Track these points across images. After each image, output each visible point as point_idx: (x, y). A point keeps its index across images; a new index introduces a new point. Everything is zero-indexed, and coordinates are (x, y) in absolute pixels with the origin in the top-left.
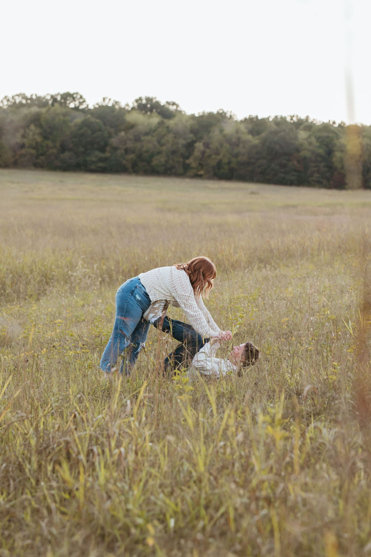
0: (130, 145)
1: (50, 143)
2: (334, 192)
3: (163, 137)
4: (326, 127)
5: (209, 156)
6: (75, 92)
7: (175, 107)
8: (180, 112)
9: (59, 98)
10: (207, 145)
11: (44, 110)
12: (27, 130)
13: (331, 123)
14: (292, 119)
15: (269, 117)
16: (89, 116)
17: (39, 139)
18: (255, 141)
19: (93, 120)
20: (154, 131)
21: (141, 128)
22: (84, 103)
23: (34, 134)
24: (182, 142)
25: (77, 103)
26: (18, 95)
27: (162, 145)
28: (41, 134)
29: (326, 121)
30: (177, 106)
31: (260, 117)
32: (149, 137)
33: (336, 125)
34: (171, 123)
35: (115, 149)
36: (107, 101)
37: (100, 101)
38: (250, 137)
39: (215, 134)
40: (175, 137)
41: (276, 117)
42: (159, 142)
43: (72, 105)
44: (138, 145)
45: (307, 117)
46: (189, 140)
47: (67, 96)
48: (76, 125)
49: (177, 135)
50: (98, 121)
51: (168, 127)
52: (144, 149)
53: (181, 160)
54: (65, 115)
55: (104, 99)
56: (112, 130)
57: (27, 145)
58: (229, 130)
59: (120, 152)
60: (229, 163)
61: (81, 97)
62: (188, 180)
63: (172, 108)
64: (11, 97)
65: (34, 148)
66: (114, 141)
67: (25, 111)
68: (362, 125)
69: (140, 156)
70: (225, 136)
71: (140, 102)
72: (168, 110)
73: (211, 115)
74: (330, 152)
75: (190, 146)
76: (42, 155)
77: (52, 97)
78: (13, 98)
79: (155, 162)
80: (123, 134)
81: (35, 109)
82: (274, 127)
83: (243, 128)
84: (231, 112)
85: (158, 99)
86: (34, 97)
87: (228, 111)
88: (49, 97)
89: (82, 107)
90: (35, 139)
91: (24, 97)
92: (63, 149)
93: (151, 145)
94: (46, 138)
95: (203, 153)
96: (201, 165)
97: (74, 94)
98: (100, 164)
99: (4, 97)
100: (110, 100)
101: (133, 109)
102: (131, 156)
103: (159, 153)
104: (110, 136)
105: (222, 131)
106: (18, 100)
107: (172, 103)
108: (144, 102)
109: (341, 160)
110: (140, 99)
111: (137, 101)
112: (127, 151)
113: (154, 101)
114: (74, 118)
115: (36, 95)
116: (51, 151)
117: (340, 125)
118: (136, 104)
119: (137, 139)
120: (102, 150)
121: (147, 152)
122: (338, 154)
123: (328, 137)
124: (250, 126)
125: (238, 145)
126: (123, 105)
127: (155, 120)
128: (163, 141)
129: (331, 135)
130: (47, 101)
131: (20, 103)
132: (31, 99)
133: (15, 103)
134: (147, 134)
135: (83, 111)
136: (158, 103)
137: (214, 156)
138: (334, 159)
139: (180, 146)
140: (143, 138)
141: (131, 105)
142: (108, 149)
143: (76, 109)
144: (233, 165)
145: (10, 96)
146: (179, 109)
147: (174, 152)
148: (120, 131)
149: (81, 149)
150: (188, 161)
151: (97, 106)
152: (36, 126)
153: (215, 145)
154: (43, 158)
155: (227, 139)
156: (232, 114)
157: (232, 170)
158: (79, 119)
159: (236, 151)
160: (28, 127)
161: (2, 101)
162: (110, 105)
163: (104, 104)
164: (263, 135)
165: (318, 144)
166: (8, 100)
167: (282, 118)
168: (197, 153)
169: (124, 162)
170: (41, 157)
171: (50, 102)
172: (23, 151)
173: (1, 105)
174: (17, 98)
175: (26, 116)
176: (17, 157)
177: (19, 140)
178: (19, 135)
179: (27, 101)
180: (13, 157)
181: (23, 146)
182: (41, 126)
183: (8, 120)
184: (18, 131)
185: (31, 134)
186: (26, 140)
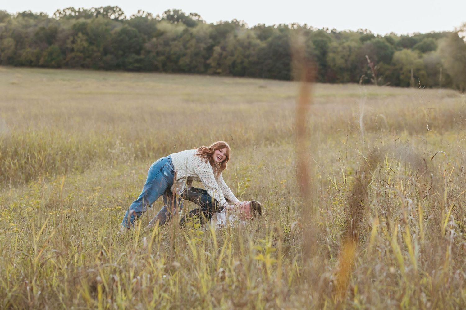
0: (160, 48)
1: (95, 48)
2: (328, 86)
3: (188, 41)
4: (321, 33)
5: (226, 58)
6: (115, 5)
7: (197, 18)
8: (202, 21)
9: (102, 11)
10: (223, 48)
11: (89, 21)
12: (76, 38)
13: (325, 29)
14: (293, 26)
15: (274, 25)
16: (127, 25)
17: (85, 44)
18: (263, 44)
19: (130, 28)
20: (181, 37)
21: (169, 35)
22: (122, 15)
23: (81, 41)
24: (203, 46)
25: (117, 15)
26: (68, 9)
27: (186, 49)
28: (87, 40)
29: (321, 28)
30: (199, 17)
31: (267, 25)
32: (176, 42)
33: (329, 31)
34: (194, 30)
35: (148, 52)
36: (141, 13)
37: (136, 13)
38: (258, 41)
39: (231, 39)
40: (198, 42)
41: (280, 25)
42: (184, 46)
43: (113, 17)
44: (167, 49)
45: (306, 25)
46: (209, 45)
47: (108, 9)
48: (116, 33)
49: (199, 40)
50: (134, 29)
51: (191, 34)
52: (172, 52)
53: (203, 60)
54: (107, 24)
55: (139, 11)
56: (146, 37)
57: (76, 49)
58: (241, 35)
59: (153, 54)
60: (242, 63)
61: (120, 10)
62: (208, 77)
63: (195, 18)
65: (81, 52)
66: (148, 45)
67: (74, 21)
68: (350, 31)
69: (168, 58)
70: (238, 41)
71: (168, 13)
72: (191, 20)
73: (226, 24)
74: (324, 53)
75: (210, 49)
76: (89, 57)
77: (96, 9)
78: (64, 11)
79: (181, 62)
80: (154, 39)
81: (82, 20)
82: (278, 33)
83: (253, 34)
84: (243, 21)
85: (183, 11)
86: (81, 10)
87: (240, 21)
88: (93, 10)
89: (120, 18)
90: (82, 45)
91: (73, 10)
92: (106, 52)
93: (177, 49)
94: (91, 43)
95: (221, 55)
96: (219, 65)
97: (114, 7)
98: (136, 65)
99: (57, 10)
100: (144, 12)
101: (163, 19)
102: (162, 58)
103: (185, 55)
104: (144, 41)
105: (235, 36)
106: (68, 12)
107: (194, 15)
108: (172, 13)
109: (334, 60)
110: (169, 11)
111: (166, 13)
112: (158, 54)
113: (180, 13)
114: (115, 27)
115: (83, 8)
116: (96, 54)
117: (332, 31)
118: (165, 16)
119: (166, 43)
120: (138, 53)
121: (175, 54)
122: (331, 55)
123: (322, 41)
124: (259, 32)
125: (249, 48)
126: (154, 16)
127: (181, 28)
128: (188, 45)
129: (325, 39)
130: (92, 13)
131: (70, 15)
132: (79, 12)
133: (65, 15)
134: (174, 40)
135: (122, 21)
136: (183, 14)
137: (229, 57)
138: (328, 59)
139: (202, 49)
140: (171, 43)
141: (161, 16)
142: (143, 52)
143: (116, 19)
144: (245, 64)
145: (62, 10)
146: (200, 19)
147: (197, 54)
148: (152, 37)
149: (121, 52)
150: (208, 62)
151: (133, 17)
152: (83, 34)
153: (230, 48)
154: (89, 60)
155: (240, 43)
156: (244, 23)
157: (244, 68)
158: (119, 28)
159: (248, 52)
160: (77, 34)
161: (55, 14)
162: (144, 16)
163: (139, 15)
164: (270, 39)
165: (314, 47)
166: (60, 13)
167: (284, 25)
168: (215, 55)
169: (156, 63)
170: (87, 59)
171: (95, 14)
172: (73, 55)
173: (54, 17)
174: (67, 11)
175: (75, 25)
176: (67, 60)
177: (69, 45)
178: (69, 41)
179: (75, 13)
180: (65, 59)
181: (72, 50)
182: (87, 34)
183: (60, 29)
184: (68, 38)
185: (79, 40)
186: (74, 46)
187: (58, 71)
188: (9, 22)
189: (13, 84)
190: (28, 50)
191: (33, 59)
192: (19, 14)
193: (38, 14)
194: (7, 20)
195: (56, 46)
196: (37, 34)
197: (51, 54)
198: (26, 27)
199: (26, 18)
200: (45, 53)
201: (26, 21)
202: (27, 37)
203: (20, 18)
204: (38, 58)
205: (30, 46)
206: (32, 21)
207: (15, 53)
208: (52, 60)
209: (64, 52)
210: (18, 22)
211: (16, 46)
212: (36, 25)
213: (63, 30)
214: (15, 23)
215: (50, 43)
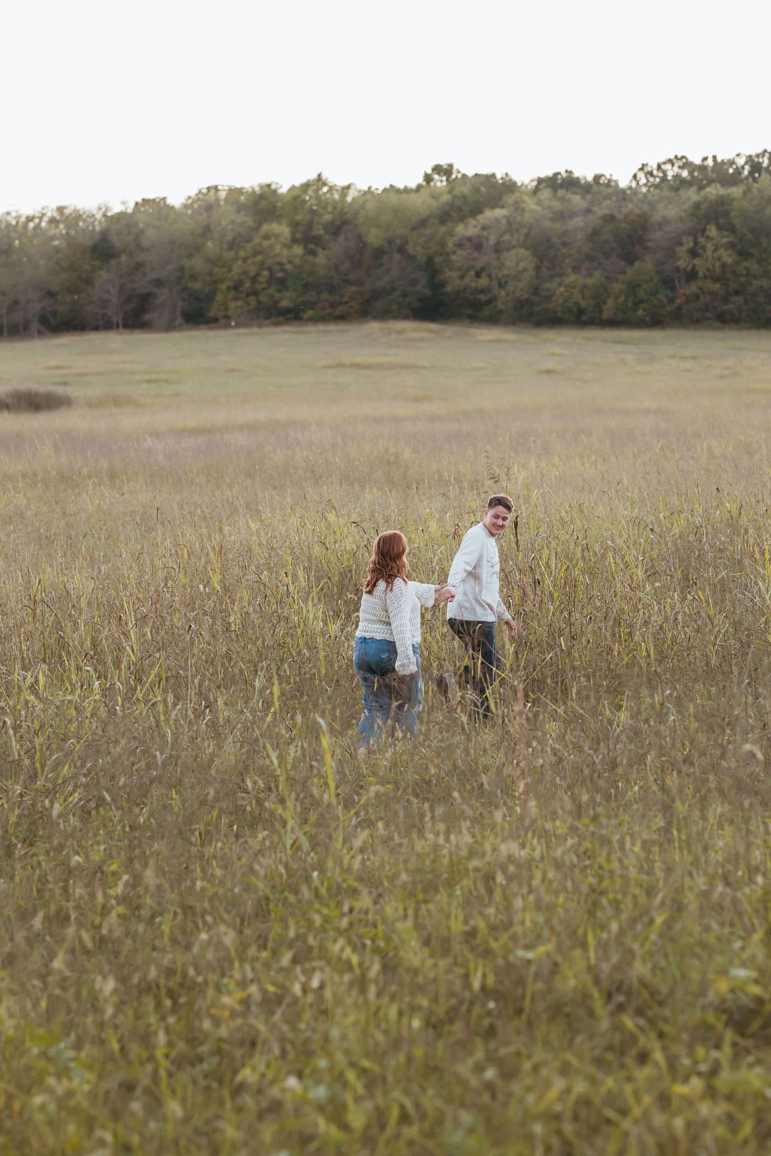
1: (754, 266)
9: (765, 162)
11: (736, 191)
12: (701, 240)
17: (728, 257)
23: (716, 249)
26: (670, 161)
28: (732, 245)
57: (701, 274)
64: (655, 166)
65: (717, 280)
67: (692, 195)
76: (736, 293)
77: (750, 158)
78: (659, 167)
81: (714, 191)
86: (710, 163)
88: (741, 161)
90: (719, 259)
91: (687, 165)
94: (744, 254)
99: (640, 166)
106: (671, 172)
115: (714, 158)
116: (756, 283)
130: (739, 171)
131: (677, 177)
132: (702, 168)
133: (664, 179)
145: (653, 165)
152: (720, 228)
154: (739, 300)
160: (704, 231)
161: (635, 176)
166: (649, 174)
170: (734, 299)
171: (748, 172)
172: (693, 288)
173: (634, 184)
174: (668, 167)
175: (697, 206)
176: (678, 301)
177: (683, 263)
178: (681, 251)
179: (691, 173)
180: (671, 301)
181: (692, 275)
182: (732, 230)
183: (657, 217)
184: (681, 244)
185: (710, 246)
186: (697, 261)
187: (656, 334)
188: (518, 206)
189: (549, 372)
190: (572, 278)
191: (583, 304)
192: (540, 181)
193: (590, 178)
194: (510, 199)
195: (647, 265)
196: (594, 234)
197: (633, 287)
198: (560, 216)
199: (561, 193)
200: (617, 287)
201: (562, 199)
202: (565, 244)
203: (546, 194)
204: (599, 299)
205: (576, 269)
206: (577, 200)
207: (536, 291)
208: (637, 304)
209: (668, 283)
210: (539, 203)
211: (538, 269)
212: (588, 211)
213: (666, 221)
214: (531, 204)
215: (630, 259)
